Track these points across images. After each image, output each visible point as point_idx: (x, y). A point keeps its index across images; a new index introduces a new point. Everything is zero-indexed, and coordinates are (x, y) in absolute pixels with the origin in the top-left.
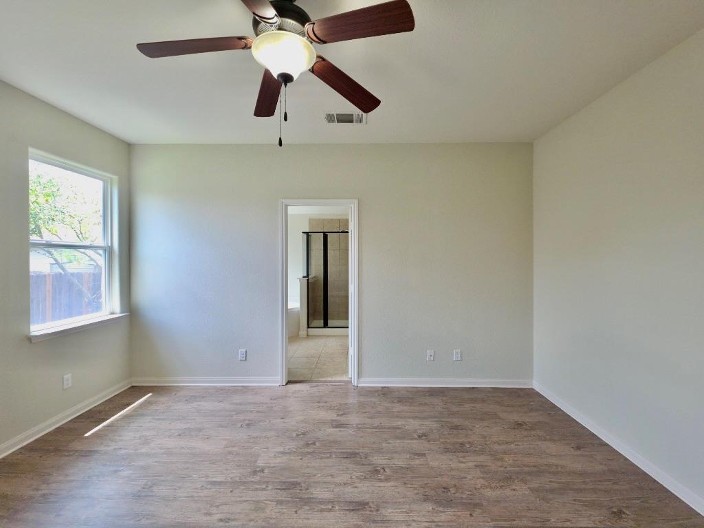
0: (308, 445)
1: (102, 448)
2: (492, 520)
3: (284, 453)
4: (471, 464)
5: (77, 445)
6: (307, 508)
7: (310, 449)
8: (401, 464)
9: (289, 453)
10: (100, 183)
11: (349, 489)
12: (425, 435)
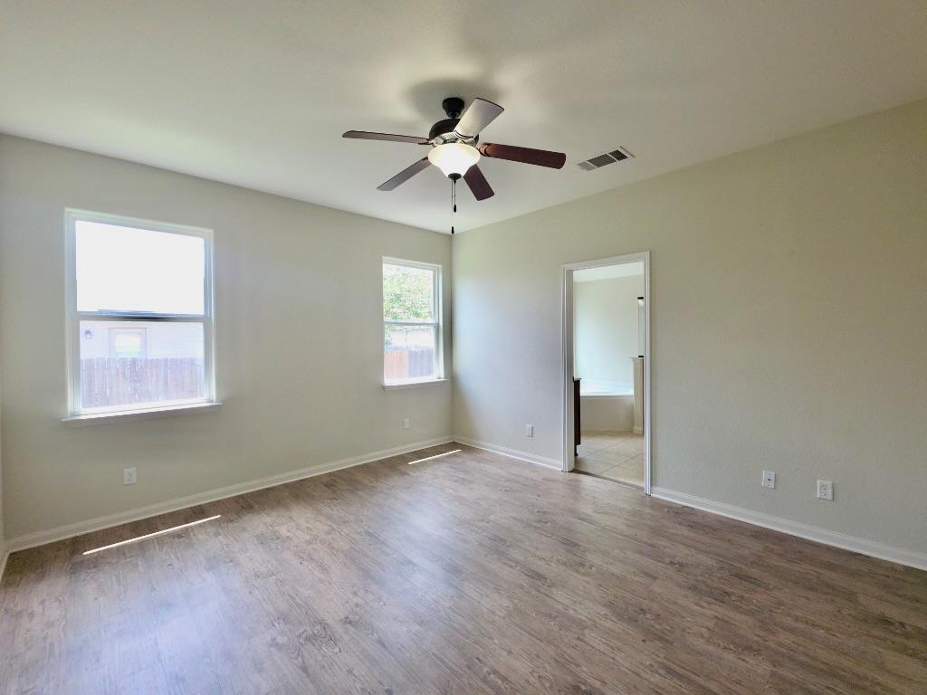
0: (540, 521)
1: (411, 473)
2: (665, 658)
3: (514, 518)
4: (709, 612)
5: (402, 468)
6: (496, 556)
7: (539, 525)
8: (616, 571)
9: (518, 520)
10: (432, 272)
11: (541, 563)
12: (681, 565)
